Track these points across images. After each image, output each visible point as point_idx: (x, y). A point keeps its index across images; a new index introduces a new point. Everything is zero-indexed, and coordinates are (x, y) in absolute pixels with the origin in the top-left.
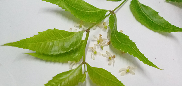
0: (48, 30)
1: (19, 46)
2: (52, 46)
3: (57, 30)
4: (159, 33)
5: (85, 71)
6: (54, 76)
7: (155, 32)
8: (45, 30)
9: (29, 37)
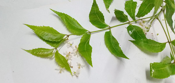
0: (48, 27)
1: (31, 28)
2: (47, 35)
3: (53, 28)
4: (114, 56)
5: (54, 53)
6: (39, 48)
7: (112, 54)
8: (47, 26)
9: (37, 26)
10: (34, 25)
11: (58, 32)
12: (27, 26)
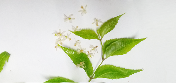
2: (121, 44)
10: (139, 44)
11: (115, 55)
12: (143, 38)
